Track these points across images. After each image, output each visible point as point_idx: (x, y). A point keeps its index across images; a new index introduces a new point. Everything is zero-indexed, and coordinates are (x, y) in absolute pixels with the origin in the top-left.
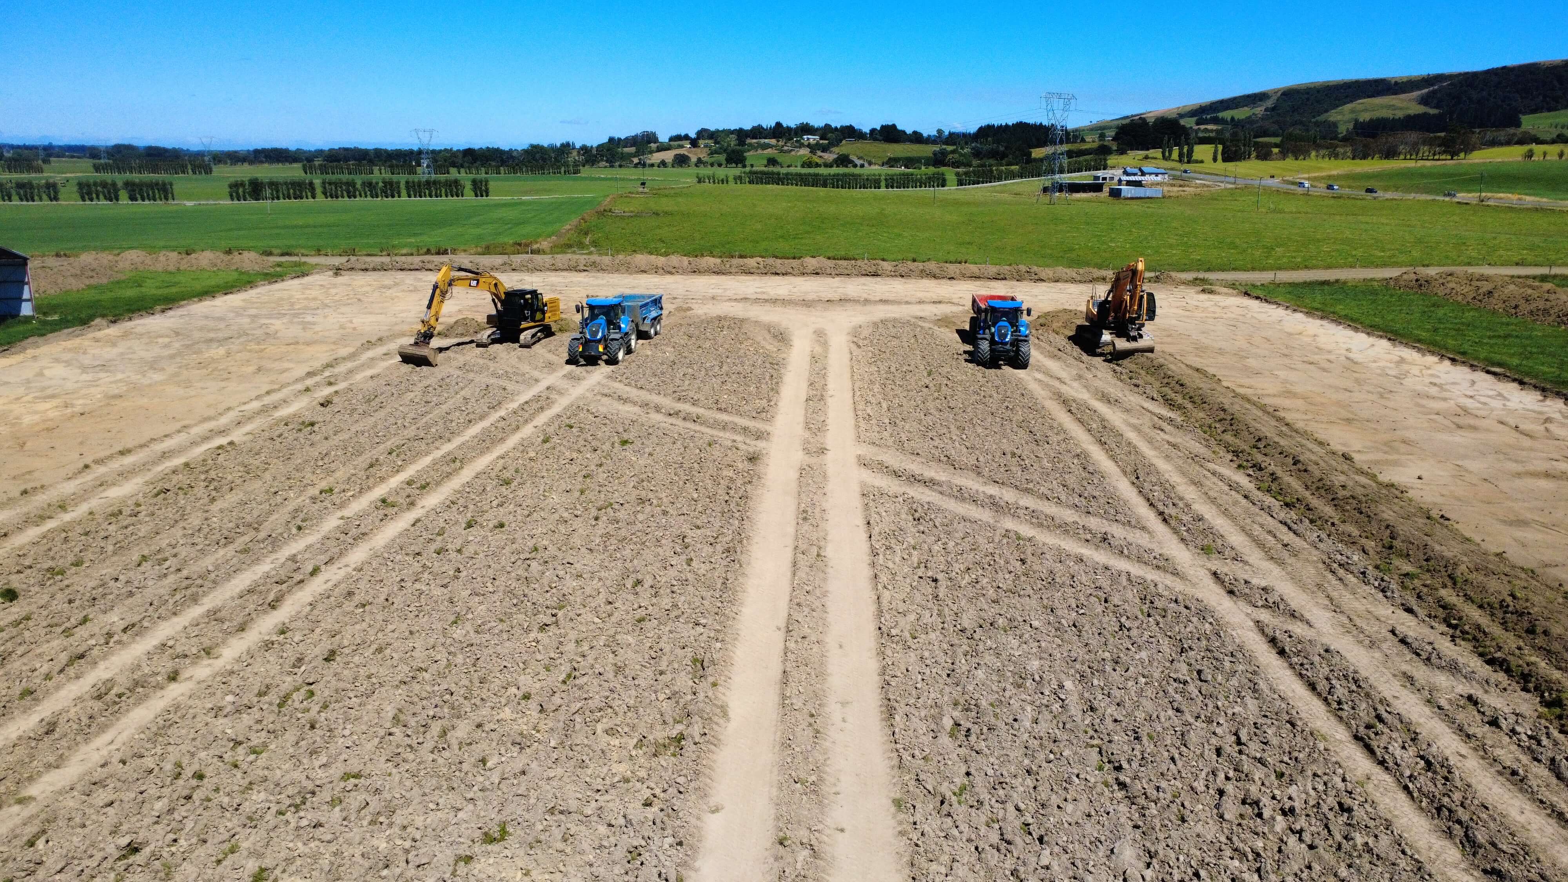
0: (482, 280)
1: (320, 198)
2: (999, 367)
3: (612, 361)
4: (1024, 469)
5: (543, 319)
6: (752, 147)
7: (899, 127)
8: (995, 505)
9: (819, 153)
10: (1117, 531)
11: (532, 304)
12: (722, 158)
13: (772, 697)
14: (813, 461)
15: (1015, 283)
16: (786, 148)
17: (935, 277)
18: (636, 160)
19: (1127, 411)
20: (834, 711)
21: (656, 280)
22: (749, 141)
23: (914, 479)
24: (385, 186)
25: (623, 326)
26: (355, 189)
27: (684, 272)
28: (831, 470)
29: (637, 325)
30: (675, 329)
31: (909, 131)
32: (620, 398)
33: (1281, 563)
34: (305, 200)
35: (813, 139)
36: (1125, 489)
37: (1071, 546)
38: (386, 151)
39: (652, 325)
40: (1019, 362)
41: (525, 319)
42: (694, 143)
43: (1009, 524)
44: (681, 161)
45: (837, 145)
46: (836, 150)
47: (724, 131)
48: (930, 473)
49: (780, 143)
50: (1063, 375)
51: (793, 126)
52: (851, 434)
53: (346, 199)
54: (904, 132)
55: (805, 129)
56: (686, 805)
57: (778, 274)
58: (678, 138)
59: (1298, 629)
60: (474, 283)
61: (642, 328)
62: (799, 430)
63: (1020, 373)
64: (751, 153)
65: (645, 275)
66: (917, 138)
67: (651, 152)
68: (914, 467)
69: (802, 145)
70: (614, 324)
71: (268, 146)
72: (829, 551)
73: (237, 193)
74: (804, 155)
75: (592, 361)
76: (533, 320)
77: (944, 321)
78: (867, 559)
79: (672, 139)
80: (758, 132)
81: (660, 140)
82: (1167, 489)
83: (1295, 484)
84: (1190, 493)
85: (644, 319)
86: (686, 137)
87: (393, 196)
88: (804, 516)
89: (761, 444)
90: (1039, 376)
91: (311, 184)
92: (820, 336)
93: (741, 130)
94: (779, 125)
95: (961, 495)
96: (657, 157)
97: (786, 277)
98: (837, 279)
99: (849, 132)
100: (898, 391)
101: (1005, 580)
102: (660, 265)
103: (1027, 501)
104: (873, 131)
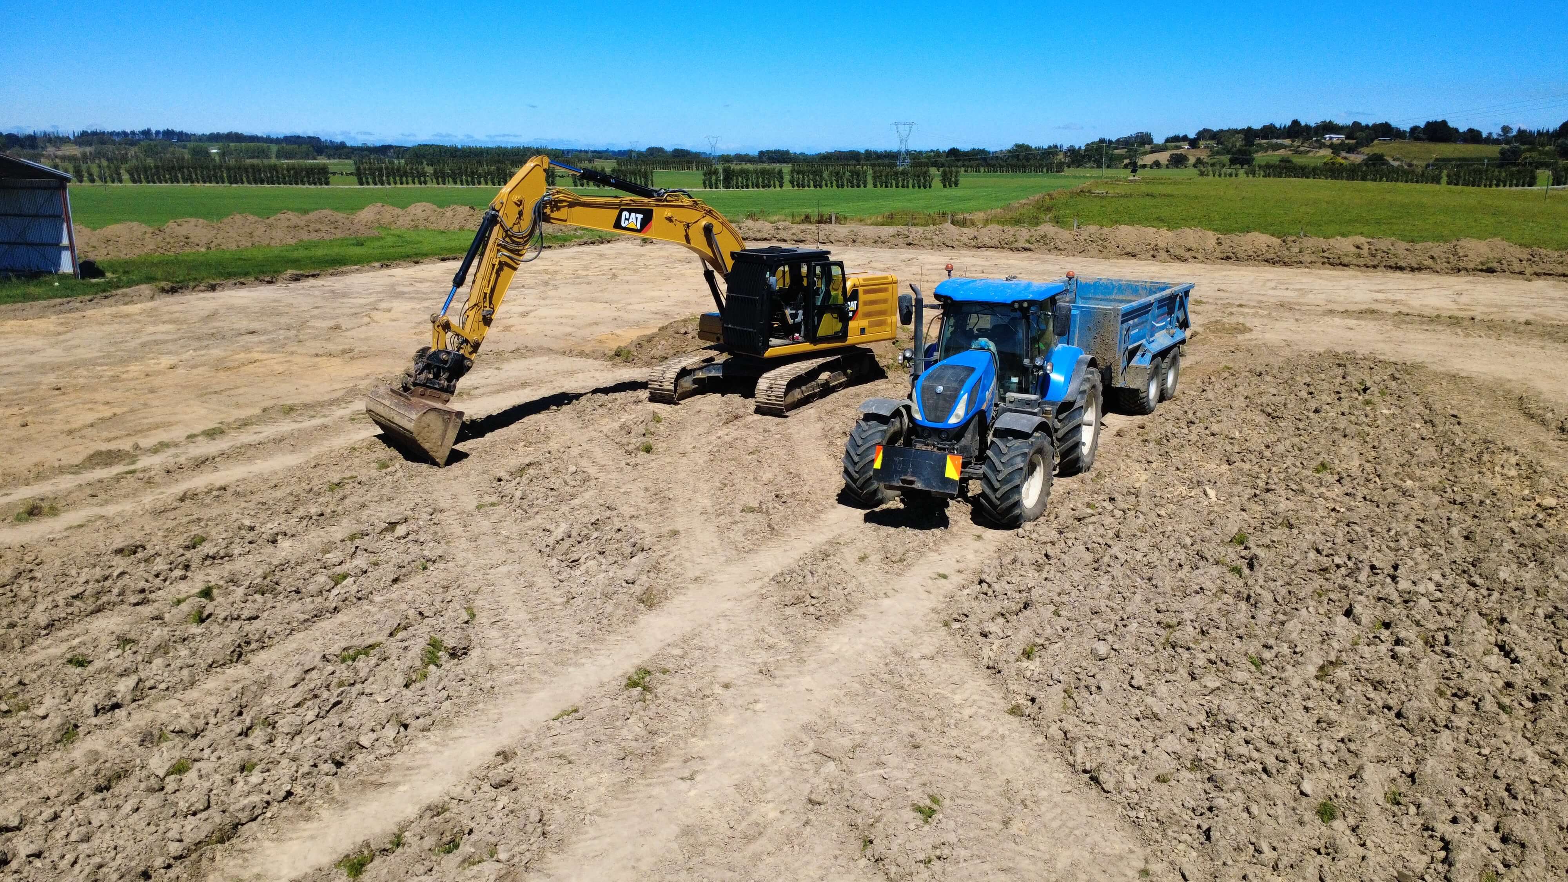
0: (660, 214)
1: (787, 187)
5: (843, 334)
6: (1261, 148)
7: (1452, 124)
9: (1343, 154)
11: (810, 292)
12: (1226, 159)
16: (1302, 149)
18: (1127, 161)
22: (1258, 141)
24: (852, 176)
25: (1056, 377)
26: (822, 179)
27: (1207, 259)
29: (1107, 375)
30: (1219, 386)
31: (1463, 128)
34: (772, 188)
35: (1337, 138)
38: (876, 153)
39: (1156, 373)
41: (787, 331)
42: (1193, 143)
44: (1178, 161)
45: (1367, 146)
46: (1366, 150)
47: (1229, 130)
49: (1296, 144)
51: (1313, 125)
53: (812, 188)
54: (1456, 130)
55: (1328, 127)
57: (1401, 269)
58: (1176, 139)
60: (634, 220)
61: (1119, 382)
64: (1260, 154)
65: (1133, 261)
66: (1473, 136)
67: (1145, 153)
69: (1322, 146)
70: (1023, 372)
71: (773, 148)
73: (710, 181)
74: (1324, 157)
76: (811, 337)
79: (1168, 140)
80: (1269, 131)
81: (1155, 141)
85: (1132, 354)
86: (1185, 138)
87: (858, 186)
91: (780, 172)
93: (1249, 129)
94: (1296, 123)
96: (1149, 159)
97: (1418, 275)
99: (1385, 131)
102: (1162, 245)
104: (1414, 129)
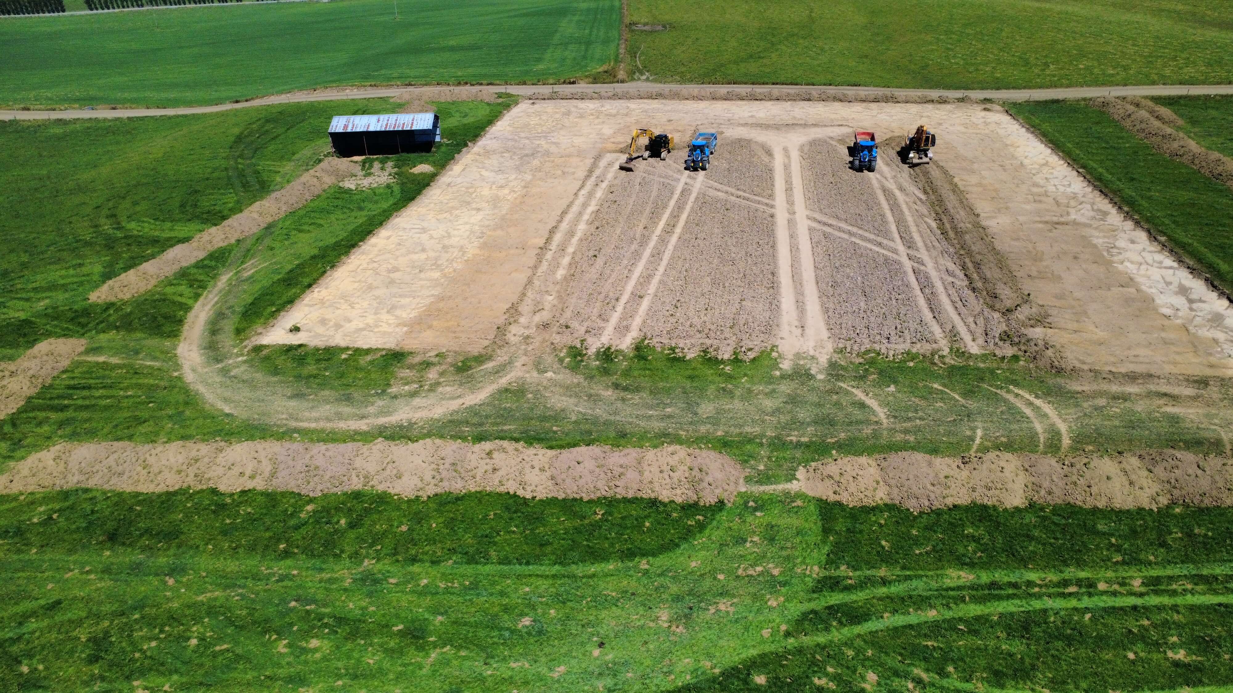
2: (862, 171)
3: (704, 169)
4: (862, 220)
8: (850, 233)
10: (885, 242)
13: (791, 281)
14: (792, 217)
15: (884, 104)
17: (841, 101)
19: (907, 195)
20: (805, 283)
21: (695, 105)
23: (825, 224)
25: (707, 153)
27: (708, 99)
28: (798, 220)
32: (716, 189)
33: (928, 251)
36: (893, 228)
37: (869, 246)
40: (871, 169)
43: (853, 239)
48: (830, 222)
50: (889, 175)
52: (803, 205)
56: (778, 296)
57: (757, 100)
59: (922, 268)
62: (785, 204)
63: (871, 174)
65: (688, 101)
68: (825, 219)
72: (800, 247)
75: (695, 169)
77: (841, 141)
78: (810, 249)
82: (907, 227)
83: (948, 226)
84: (913, 229)
88: (791, 236)
89: (773, 210)
90: (878, 176)
92: (786, 150)
95: (840, 229)
97: (762, 102)
98: (789, 103)
100: (820, 185)
101: (849, 255)
102: (695, 95)
103: (860, 232)
